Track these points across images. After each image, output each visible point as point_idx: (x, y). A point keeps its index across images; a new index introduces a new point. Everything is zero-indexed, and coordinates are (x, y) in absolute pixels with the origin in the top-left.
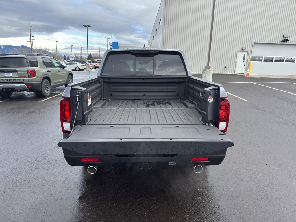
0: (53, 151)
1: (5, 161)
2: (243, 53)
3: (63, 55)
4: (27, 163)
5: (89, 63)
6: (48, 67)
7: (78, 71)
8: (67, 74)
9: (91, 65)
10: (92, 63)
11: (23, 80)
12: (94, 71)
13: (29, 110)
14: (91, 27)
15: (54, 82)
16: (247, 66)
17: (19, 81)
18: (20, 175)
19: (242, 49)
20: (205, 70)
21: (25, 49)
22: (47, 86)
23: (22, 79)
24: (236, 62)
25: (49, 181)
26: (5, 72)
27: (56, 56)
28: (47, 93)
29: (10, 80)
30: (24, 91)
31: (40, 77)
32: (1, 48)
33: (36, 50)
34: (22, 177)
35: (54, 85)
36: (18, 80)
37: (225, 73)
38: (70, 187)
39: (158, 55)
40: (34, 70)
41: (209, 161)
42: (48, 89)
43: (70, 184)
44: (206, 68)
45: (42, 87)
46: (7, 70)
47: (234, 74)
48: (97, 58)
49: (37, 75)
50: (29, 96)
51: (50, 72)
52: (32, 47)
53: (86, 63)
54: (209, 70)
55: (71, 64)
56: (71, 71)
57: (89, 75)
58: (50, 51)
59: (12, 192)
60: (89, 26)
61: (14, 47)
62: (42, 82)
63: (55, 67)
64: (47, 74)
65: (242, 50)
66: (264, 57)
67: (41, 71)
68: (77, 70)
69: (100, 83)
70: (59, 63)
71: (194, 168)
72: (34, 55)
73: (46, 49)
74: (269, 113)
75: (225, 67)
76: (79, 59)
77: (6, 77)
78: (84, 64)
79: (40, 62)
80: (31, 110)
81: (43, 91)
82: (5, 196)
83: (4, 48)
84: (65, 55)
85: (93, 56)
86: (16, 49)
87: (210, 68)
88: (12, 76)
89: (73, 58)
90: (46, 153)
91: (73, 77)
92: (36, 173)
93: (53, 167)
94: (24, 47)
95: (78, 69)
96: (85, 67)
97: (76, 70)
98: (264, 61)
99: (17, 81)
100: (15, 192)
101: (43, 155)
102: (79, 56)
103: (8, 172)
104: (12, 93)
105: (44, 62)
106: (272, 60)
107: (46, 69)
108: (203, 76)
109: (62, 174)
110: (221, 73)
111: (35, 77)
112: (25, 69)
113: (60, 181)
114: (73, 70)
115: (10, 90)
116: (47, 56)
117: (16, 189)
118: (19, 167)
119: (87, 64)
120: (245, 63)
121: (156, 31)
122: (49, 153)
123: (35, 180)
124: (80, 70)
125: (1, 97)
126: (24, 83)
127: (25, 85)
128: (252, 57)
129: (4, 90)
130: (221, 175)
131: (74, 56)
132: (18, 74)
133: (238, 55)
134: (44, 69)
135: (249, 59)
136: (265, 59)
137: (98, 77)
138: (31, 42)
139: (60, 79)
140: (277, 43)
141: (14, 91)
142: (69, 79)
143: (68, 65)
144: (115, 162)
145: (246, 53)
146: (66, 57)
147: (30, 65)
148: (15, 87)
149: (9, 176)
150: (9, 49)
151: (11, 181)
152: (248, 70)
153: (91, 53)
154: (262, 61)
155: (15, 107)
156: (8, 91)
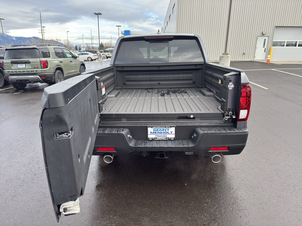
2: (263, 38)
3: (75, 46)
6: (60, 57)
7: (90, 62)
8: (80, 64)
9: (103, 55)
10: (104, 53)
11: (36, 71)
12: (106, 61)
14: (102, 14)
15: (67, 72)
16: (268, 52)
17: (32, 72)
18: (38, 164)
19: (262, 34)
20: (223, 56)
21: (37, 40)
22: (60, 77)
24: (256, 48)
26: (19, 64)
27: (68, 46)
29: (23, 72)
30: (37, 83)
31: (53, 68)
32: (13, 40)
33: (47, 40)
34: (40, 167)
35: (67, 76)
36: (31, 71)
37: (243, 60)
39: (174, 41)
40: (47, 61)
41: (228, 151)
42: (61, 80)
44: (223, 54)
45: (55, 78)
46: (20, 62)
47: (253, 60)
48: (109, 48)
49: (50, 66)
50: (42, 87)
51: (62, 62)
52: (44, 39)
53: (98, 52)
54: (227, 56)
55: (83, 54)
56: (83, 61)
57: (101, 65)
58: (62, 42)
59: (31, 181)
60: (100, 14)
61: (26, 38)
62: (54, 73)
63: (67, 57)
64: (59, 64)
65: (263, 34)
66: (287, 41)
67: (53, 61)
68: (89, 61)
69: (113, 72)
70: (71, 53)
71: (212, 158)
72: (46, 45)
73: (57, 39)
75: (244, 54)
76: (90, 49)
77: (20, 69)
78: (96, 55)
79: (52, 52)
82: (25, 184)
83: (16, 40)
84: (77, 45)
85: (104, 46)
86: (28, 41)
87: (227, 54)
88: (25, 68)
89: (85, 48)
91: (85, 67)
94: (36, 38)
95: (90, 59)
96: (97, 57)
97: (87, 60)
98: (286, 46)
99: (30, 72)
100: (33, 181)
102: (91, 46)
103: (26, 161)
104: (26, 85)
105: (56, 52)
106: (295, 45)
107: (58, 60)
108: (220, 63)
110: (239, 60)
111: (47, 68)
112: (38, 60)
114: (85, 61)
115: (24, 82)
116: (59, 46)
117: (34, 178)
118: (37, 157)
119: (98, 54)
120: (265, 49)
121: (169, 17)
124: (92, 60)
125: (15, 89)
126: (37, 74)
127: (38, 76)
128: (273, 41)
129: (18, 82)
130: (240, 165)
131: (86, 46)
132: (31, 65)
133: (258, 40)
134: (56, 60)
135: (270, 44)
136: (288, 44)
137: (112, 66)
138: (42, 32)
139: (72, 70)
140: (301, 26)
141: (28, 82)
142: (81, 70)
143: (80, 55)
144: (131, 151)
145: (267, 38)
146: (78, 47)
147: (42, 56)
148: (28, 78)
149: (27, 166)
150: (21, 41)
151: (29, 170)
152: (269, 56)
153: (103, 43)
154: (284, 46)
155: (30, 99)
156: (22, 83)
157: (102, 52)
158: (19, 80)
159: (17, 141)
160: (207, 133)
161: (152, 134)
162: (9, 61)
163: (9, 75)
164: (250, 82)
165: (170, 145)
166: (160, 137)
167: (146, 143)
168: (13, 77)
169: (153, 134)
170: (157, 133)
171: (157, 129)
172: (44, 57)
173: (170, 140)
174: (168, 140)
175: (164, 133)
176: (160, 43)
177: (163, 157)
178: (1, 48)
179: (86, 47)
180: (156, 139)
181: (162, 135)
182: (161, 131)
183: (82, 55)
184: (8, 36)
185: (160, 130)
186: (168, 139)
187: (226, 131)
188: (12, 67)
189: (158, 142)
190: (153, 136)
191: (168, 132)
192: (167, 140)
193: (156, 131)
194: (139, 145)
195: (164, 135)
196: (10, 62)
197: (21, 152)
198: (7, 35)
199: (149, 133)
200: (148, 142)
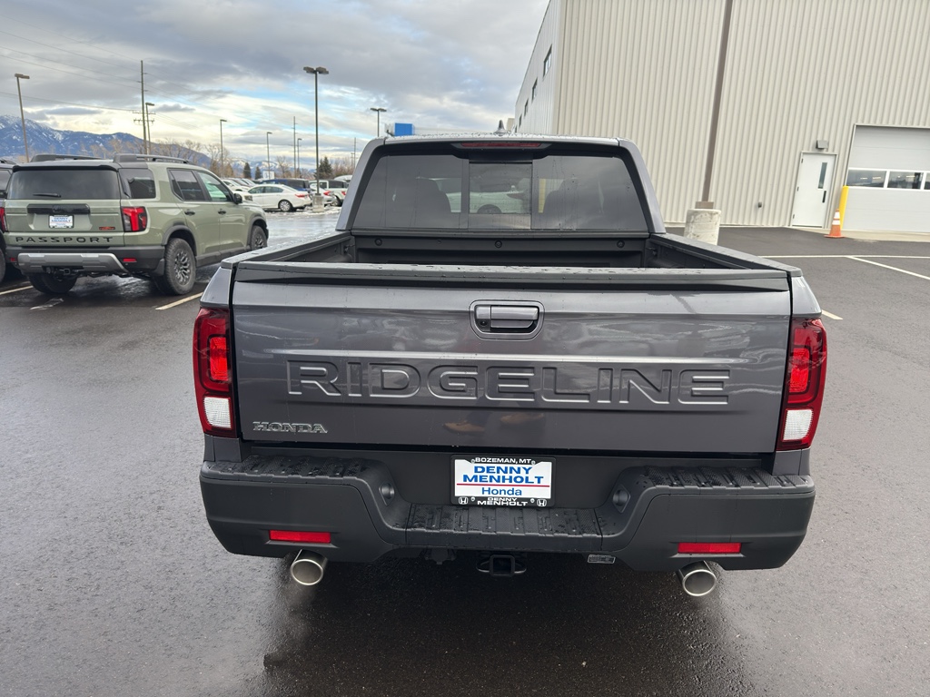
0: (185, 480)
1: (24, 515)
2: (819, 160)
3: (243, 164)
4: (97, 524)
5: (320, 189)
6: (187, 198)
7: (285, 214)
8: (249, 222)
9: (326, 194)
10: (332, 190)
11: (108, 239)
12: (335, 214)
13: (121, 338)
14: (327, 73)
15: (208, 246)
16: (833, 202)
17: (95, 243)
18: (68, 566)
19: (817, 147)
20: (696, 212)
21: (128, 143)
22: (184, 260)
23: (104, 237)
24: (796, 189)
25: (162, 592)
26: (53, 214)
27: (218, 168)
28: (181, 283)
29: (65, 239)
30: (110, 275)
31: (161, 231)
32: (56, 141)
33: (159, 146)
34: (74, 575)
35: (207, 258)
36: (91, 239)
37: (758, 225)
38: (234, 618)
39: (549, 158)
40: (143, 208)
41: (741, 555)
42: (186, 269)
43: (233, 606)
44: (698, 205)
45: (166, 262)
46: (56, 208)
47: (786, 226)
48: (346, 174)
49: (151, 224)
50: (126, 289)
51: (193, 213)
52: (147, 139)
53: (312, 187)
54: (708, 212)
55: (264, 190)
56: (262, 211)
57: (321, 225)
58: (204, 151)
59: (33, 631)
60: (322, 71)
61: (95, 137)
62: (166, 246)
63: (210, 199)
64: (184, 221)
65: (818, 149)
66: (891, 173)
67: (165, 210)
68: (282, 211)
69: (345, 252)
70: (223, 187)
71: (685, 578)
72: (145, 159)
73: (189, 143)
74: (921, 364)
75: (760, 206)
76: (290, 175)
77: (54, 230)
78: (306, 193)
79: (161, 183)
80: (130, 337)
81: (170, 276)
82: (9, 645)
83: (64, 141)
84: (249, 163)
85: (333, 167)
86: (101, 145)
87: (711, 206)
88: (73, 227)
89: (272, 173)
90: (162, 488)
91: (266, 232)
92: (123, 559)
93: (179, 540)
94: (125, 138)
95: (286, 207)
96: (307, 201)
97: (279, 210)
98: (889, 186)
99: (88, 243)
100: (42, 632)
101: (151, 494)
102: (291, 166)
103: (29, 552)
104: (75, 280)
105: (174, 181)
106: (916, 185)
107: (180, 205)
108: (688, 233)
109: (209, 566)
110: (746, 223)
111: (144, 229)
112: (115, 204)
113: (199, 596)
114: (269, 211)
115: (67, 271)
116: (185, 162)
117: (46, 619)
118: (68, 538)
119: (313, 190)
120: (825, 192)
121: (534, 88)
122: (174, 487)
123: (115, 586)
124: (293, 209)
125: (39, 293)
126: (110, 249)
127: (112, 255)
128: (850, 171)
129: (49, 271)
130: (771, 591)
131: (277, 167)
132: (92, 220)
133: (803, 166)
134: (174, 205)
135: (841, 178)
136: (894, 180)
137: (341, 233)
138: (144, 121)
139: (226, 238)
140: (927, 127)
141: (80, 273)
142: (254, 241)
143: (255, 193)
144: (389, 547)
145: (830, 161)
146: (251, 168)
147: (129, 192)
148: (81, 261)
149: (31, 571)
150: (79, 143)
151: (35, 588)
152: (837, 215)
153: (329, 159)
154: (881, 185)
155: (81, 326)
156: (61, 276)
157: (324, 186)
158: (50, 267)
159: (10, 476)
160: (670, 490)
161: (468, 482)
162: (24, 204)
163: (20, 248)
164: (824, 313)
165: (535, 529)
166: (498, 495)
167: (448, 516)
168: (32, 255)
169: (473, 482)
170: (488, 479)
171: (488, 468)
172: (135, 196)
173: (531, 506)
174: (526, 507)
175: (511, 482)
176: (505, 163)
177: (508, 569)
178: (2, 162)
179: (278, 169)
180: (485, 502)
181: (507, 488)
182: (501, 474)
183: (262, 194)
184: (40, 127)
185: (499, 468)
186: (525, 503)
187: (737, 486)
188: (32, 223)
189: (490, 513)
190: (474, 491)
191: (527, 478)
192: (522, 508)
193: (485, 473)
194: (421, 526)
195: (511, 488)
196: (25, 207)
197: (18, 517)
198: (36, 124)
199: (458, 479)
200: (453, 512)
